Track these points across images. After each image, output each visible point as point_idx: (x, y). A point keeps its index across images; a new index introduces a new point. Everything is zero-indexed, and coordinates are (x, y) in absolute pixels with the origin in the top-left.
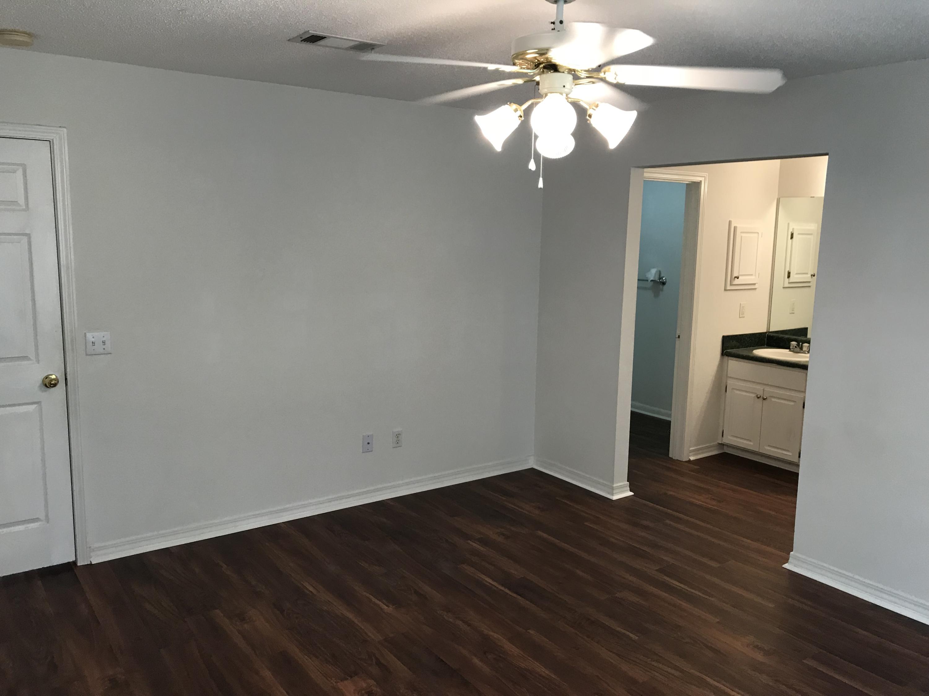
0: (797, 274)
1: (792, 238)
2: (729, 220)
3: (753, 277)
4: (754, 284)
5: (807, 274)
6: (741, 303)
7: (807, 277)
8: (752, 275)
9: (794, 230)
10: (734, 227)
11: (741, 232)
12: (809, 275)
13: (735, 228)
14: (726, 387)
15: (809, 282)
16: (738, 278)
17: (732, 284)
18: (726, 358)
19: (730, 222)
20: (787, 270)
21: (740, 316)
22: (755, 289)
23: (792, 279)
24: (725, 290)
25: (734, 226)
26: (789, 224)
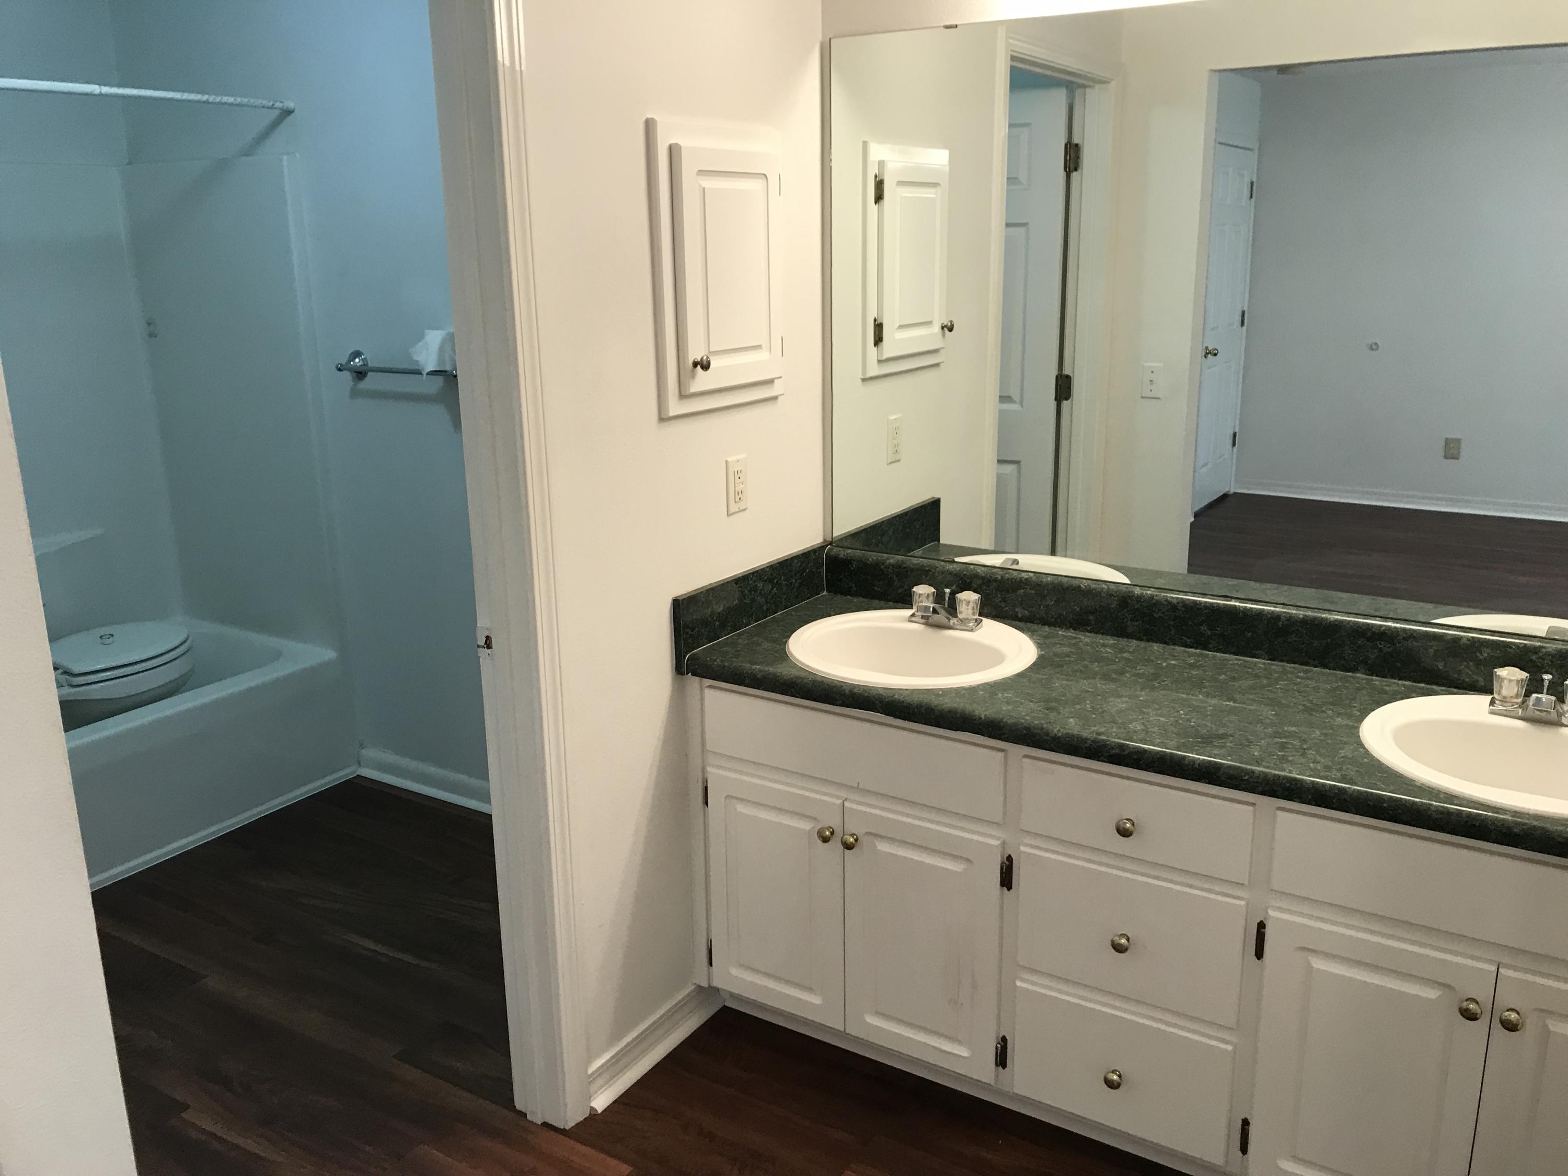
0: (901, 327)
1: (879, 198)
2: (644, 119)
3: (760, 356)
4: (770, 382)
5: (929, 323)
6: (729, 460)
7: (930, 336)
8: (759, 347)
9: (883, 168)
10: (671, 148)
11: (701, 172)
12: (936, 328)
13: (673, 151)
14: (706, 789)
15: (936, 351)
16: (706, 366)
17: (687, 393)
18: (693, 682)
19: (649, 126)
20: (872, 314)
21: (732, 510)
22: (775, 398)
23: (890, 347)
24: (663, 418)
25: (667, 146)
26: (865, 144)
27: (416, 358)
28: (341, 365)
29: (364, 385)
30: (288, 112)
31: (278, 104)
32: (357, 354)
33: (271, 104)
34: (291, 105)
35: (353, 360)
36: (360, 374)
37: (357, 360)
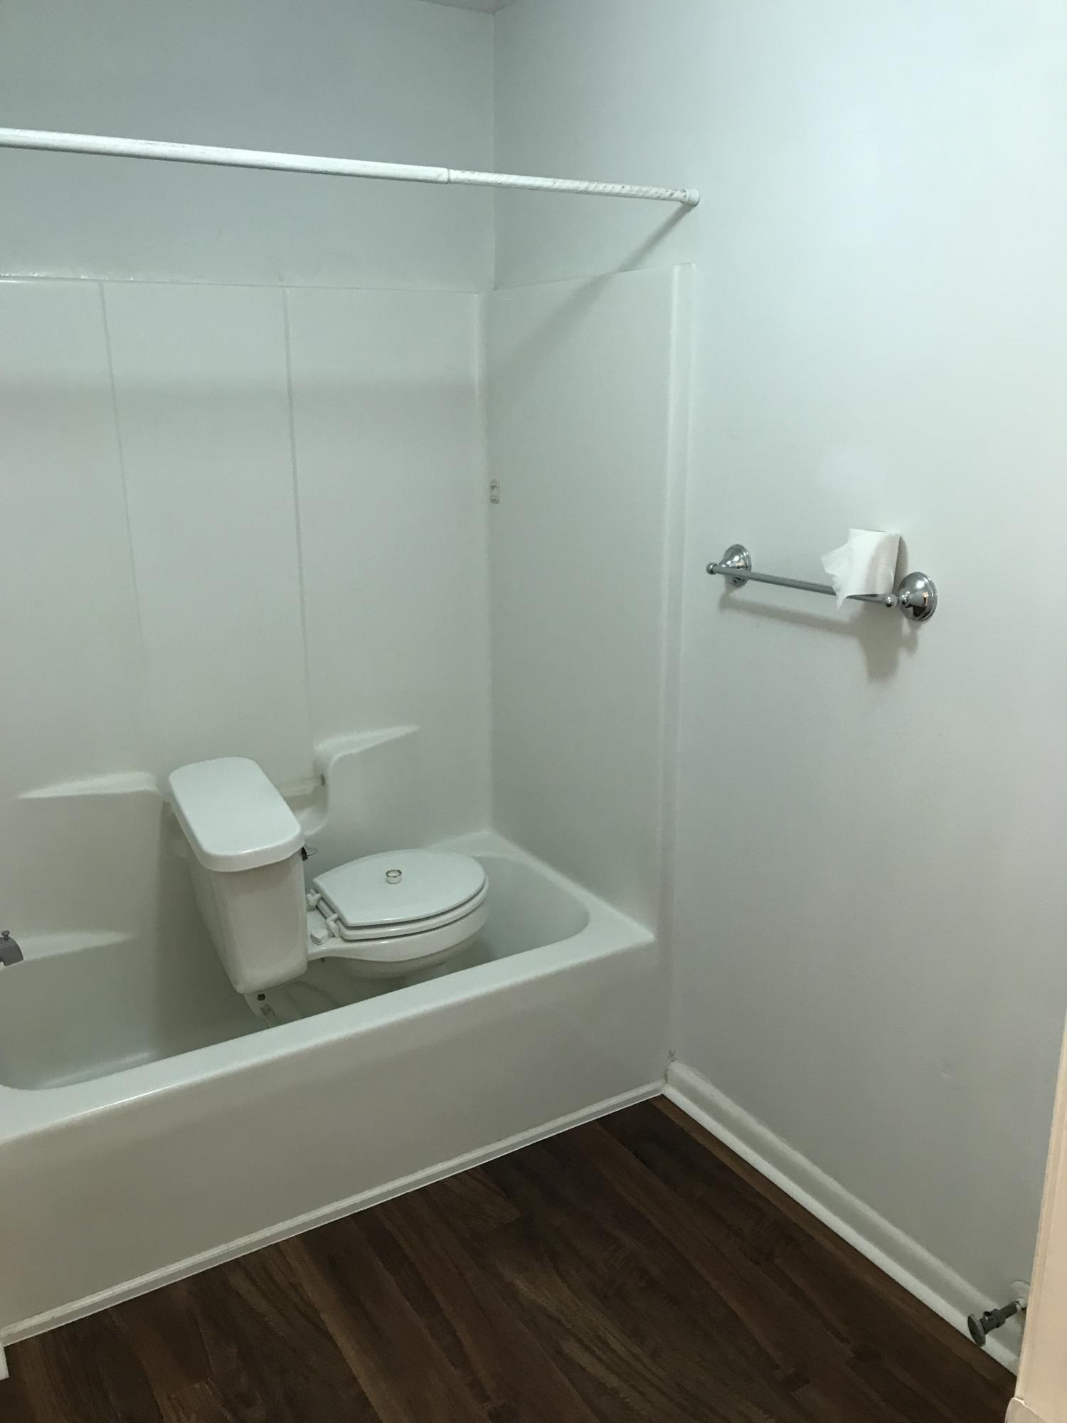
27: (829, 570)
28: (715, 565)
29: (742, 594)
30: (688, 206)
31: (678, 194)
32: (737, 550)
33: (668, 194)
34: (693, 194)
35: (731, 557)
36: (737, 580)
37: (736, 558)
